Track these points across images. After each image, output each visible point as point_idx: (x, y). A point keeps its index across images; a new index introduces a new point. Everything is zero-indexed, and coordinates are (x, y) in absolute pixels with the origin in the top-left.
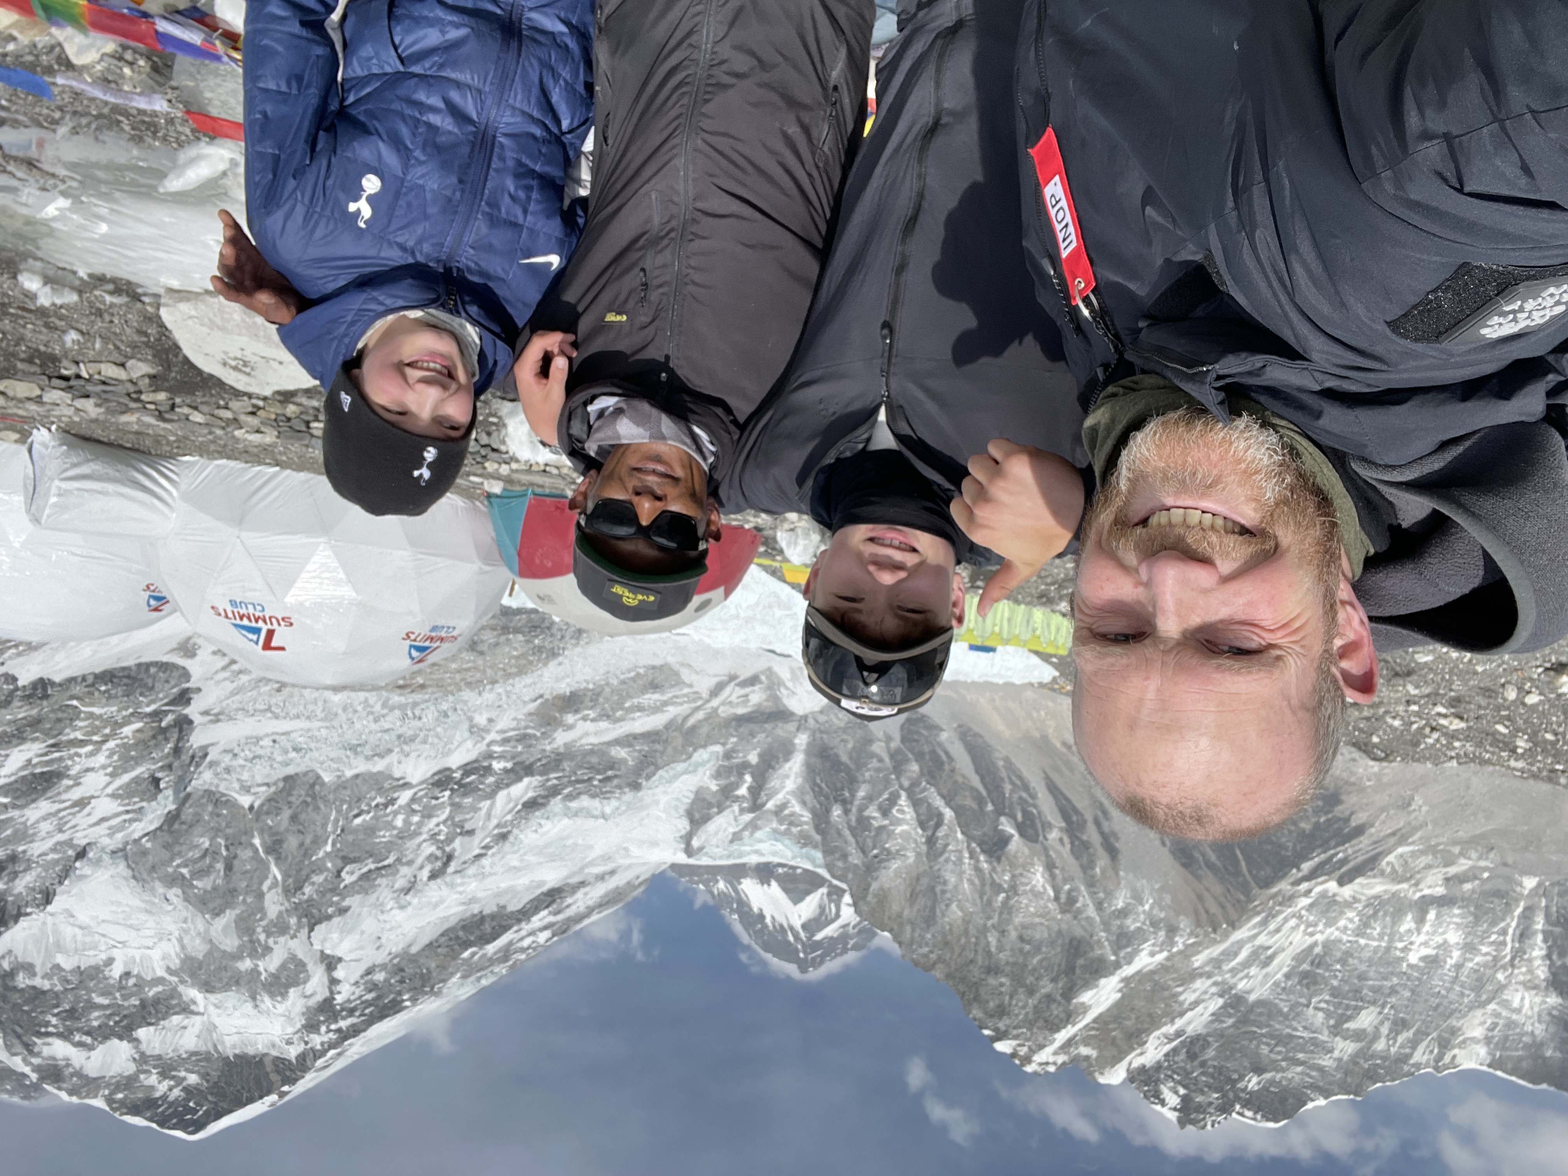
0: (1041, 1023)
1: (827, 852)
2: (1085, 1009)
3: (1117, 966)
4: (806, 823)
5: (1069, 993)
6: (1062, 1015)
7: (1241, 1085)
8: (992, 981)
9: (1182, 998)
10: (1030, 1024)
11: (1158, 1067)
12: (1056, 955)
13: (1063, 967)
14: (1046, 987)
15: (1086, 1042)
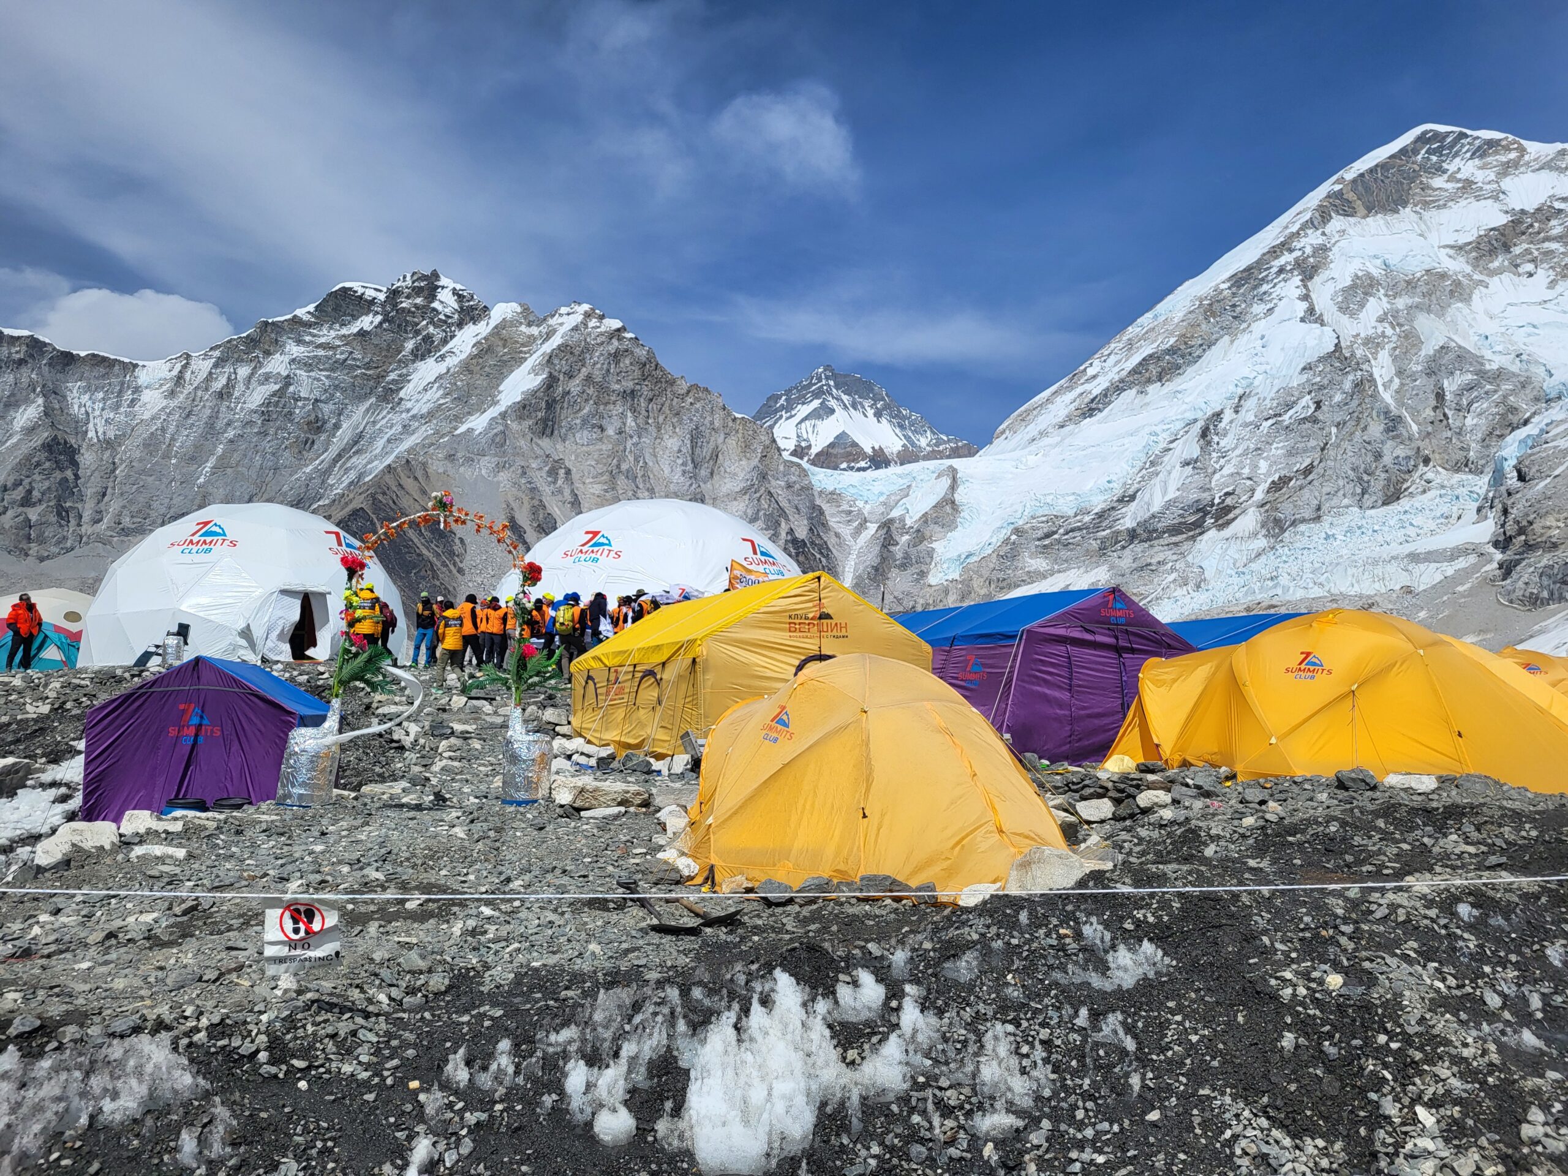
0: (577, 351)
1: (809, 488)
2: (534, 371)
3: (503, 415)
4: (832, 515)
5: (551, 382)
6: (556, 361)
7: (379, 318)
8: (629, 385)
9: (441, 392)
10: (588, 349)
11: (460, 325)
12: (567, 417)
13: (558, 407)
14: (575, 386)
15: (532, 339)
